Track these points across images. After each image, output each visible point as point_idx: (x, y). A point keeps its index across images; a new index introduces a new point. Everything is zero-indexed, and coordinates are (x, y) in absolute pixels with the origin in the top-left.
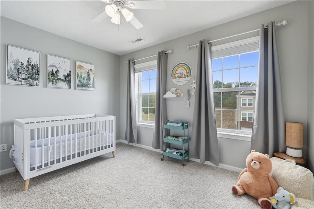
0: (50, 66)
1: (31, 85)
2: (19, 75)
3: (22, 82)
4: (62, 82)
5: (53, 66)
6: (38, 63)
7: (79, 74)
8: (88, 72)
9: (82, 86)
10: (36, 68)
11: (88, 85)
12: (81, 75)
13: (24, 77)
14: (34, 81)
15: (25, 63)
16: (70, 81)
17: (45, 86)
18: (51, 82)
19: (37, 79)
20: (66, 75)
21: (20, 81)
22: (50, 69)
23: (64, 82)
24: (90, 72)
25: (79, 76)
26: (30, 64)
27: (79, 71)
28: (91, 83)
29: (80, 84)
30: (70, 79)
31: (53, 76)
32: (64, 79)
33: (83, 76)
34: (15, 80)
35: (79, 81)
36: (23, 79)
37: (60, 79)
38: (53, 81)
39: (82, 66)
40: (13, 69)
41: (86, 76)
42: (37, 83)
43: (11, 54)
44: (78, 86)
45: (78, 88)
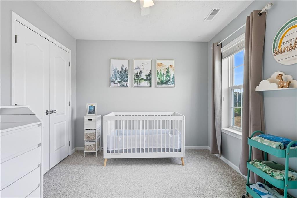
0: (135, 69)
1: (123, 86)
2: (116, 80)
3: (118, 84)
4: (145, 81)
5: (137, 68)
6: (127, 68)
7: (159, 72)
8: (167, 68)
9: (162, 83)
10: (126, 73)
11: (167, 82)
12: (161, 73)
13: (119, 80)
14: (125, 83)
15: (120, 70)
16: (151, 80)
17: (133, 86)
18: (136, 82)
19: (127, 81)
20: (148, 75)
21: (117, 84)
22: (135, 72)
23: (146, 81)
24: (169, 68)
25: (159, 74)
26: (123, 70)
27: (159, 69)
28: (171, 79)
29: (160, 82)
30: (151, 77)
31: (138, 77)
32: (146, 79)
33: (162, 74)
34: (114, 83)
35: (159, 79)
36: (119, 82)
37: (142, 79)
38: (137, 81)
39: (162, 64)
40: (113, 75)
41: (165, 73)
42: (127, 84)
43: (113, 64)
44: (158, 83)
45: (158, 86)
